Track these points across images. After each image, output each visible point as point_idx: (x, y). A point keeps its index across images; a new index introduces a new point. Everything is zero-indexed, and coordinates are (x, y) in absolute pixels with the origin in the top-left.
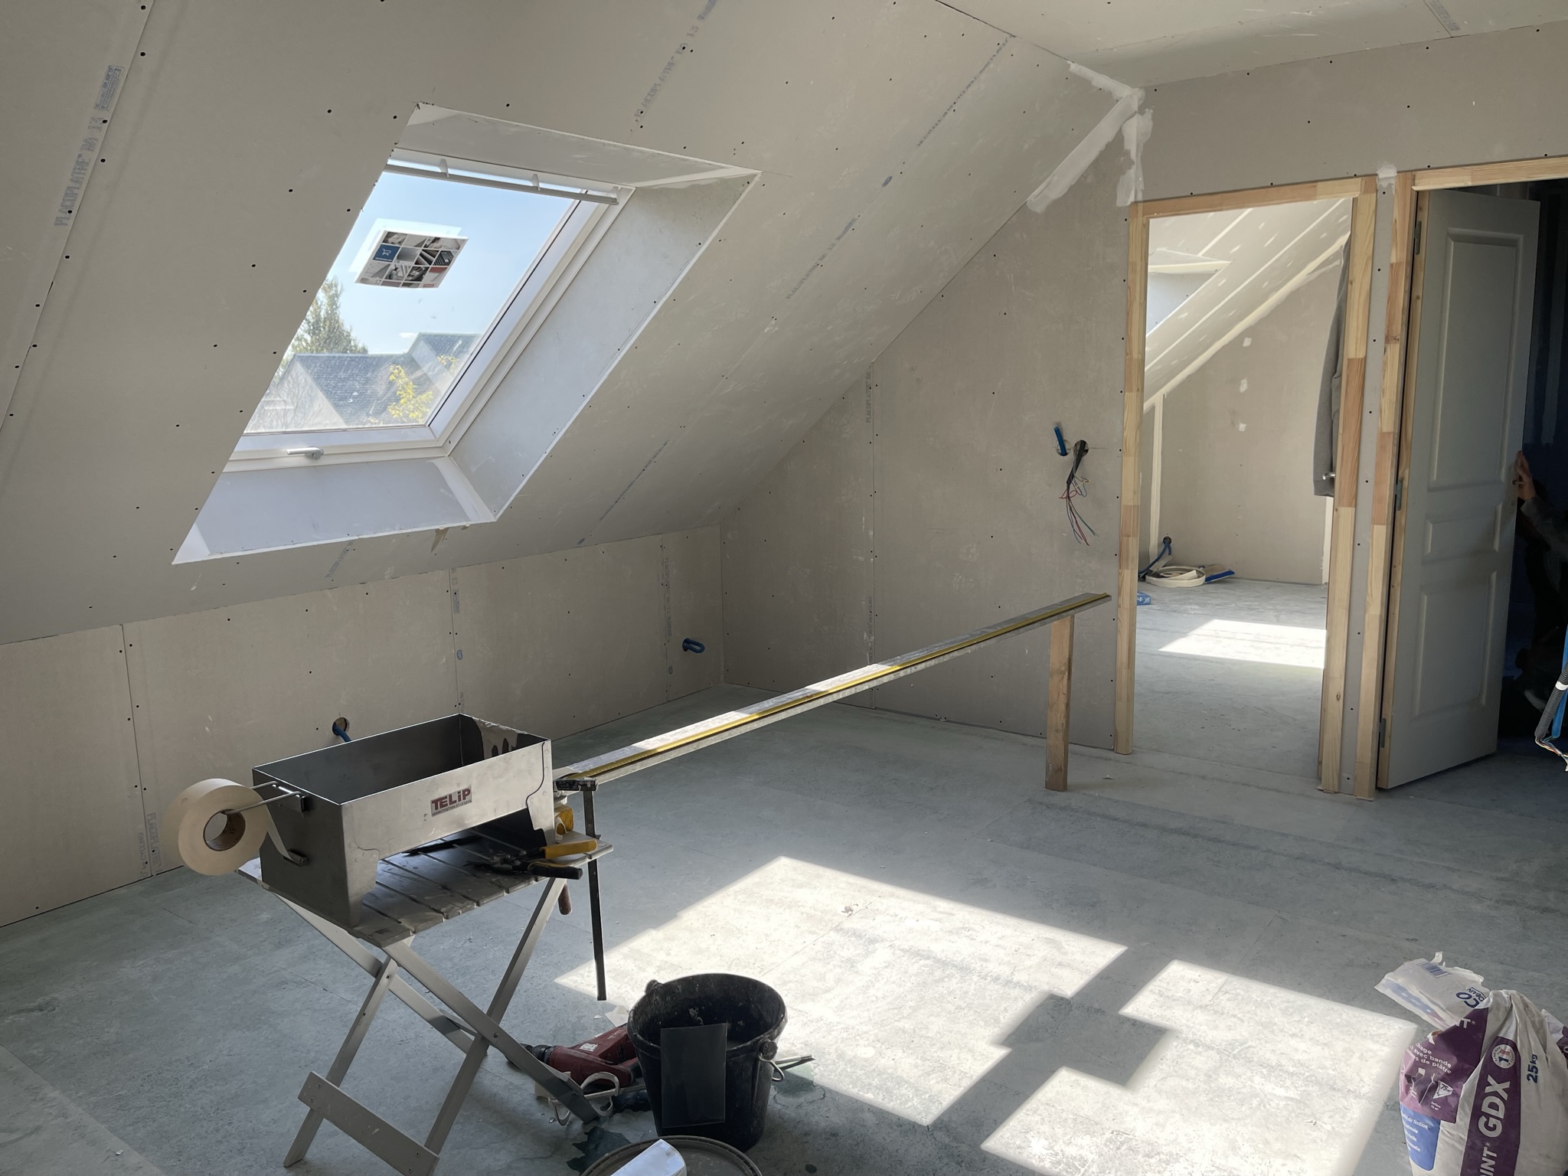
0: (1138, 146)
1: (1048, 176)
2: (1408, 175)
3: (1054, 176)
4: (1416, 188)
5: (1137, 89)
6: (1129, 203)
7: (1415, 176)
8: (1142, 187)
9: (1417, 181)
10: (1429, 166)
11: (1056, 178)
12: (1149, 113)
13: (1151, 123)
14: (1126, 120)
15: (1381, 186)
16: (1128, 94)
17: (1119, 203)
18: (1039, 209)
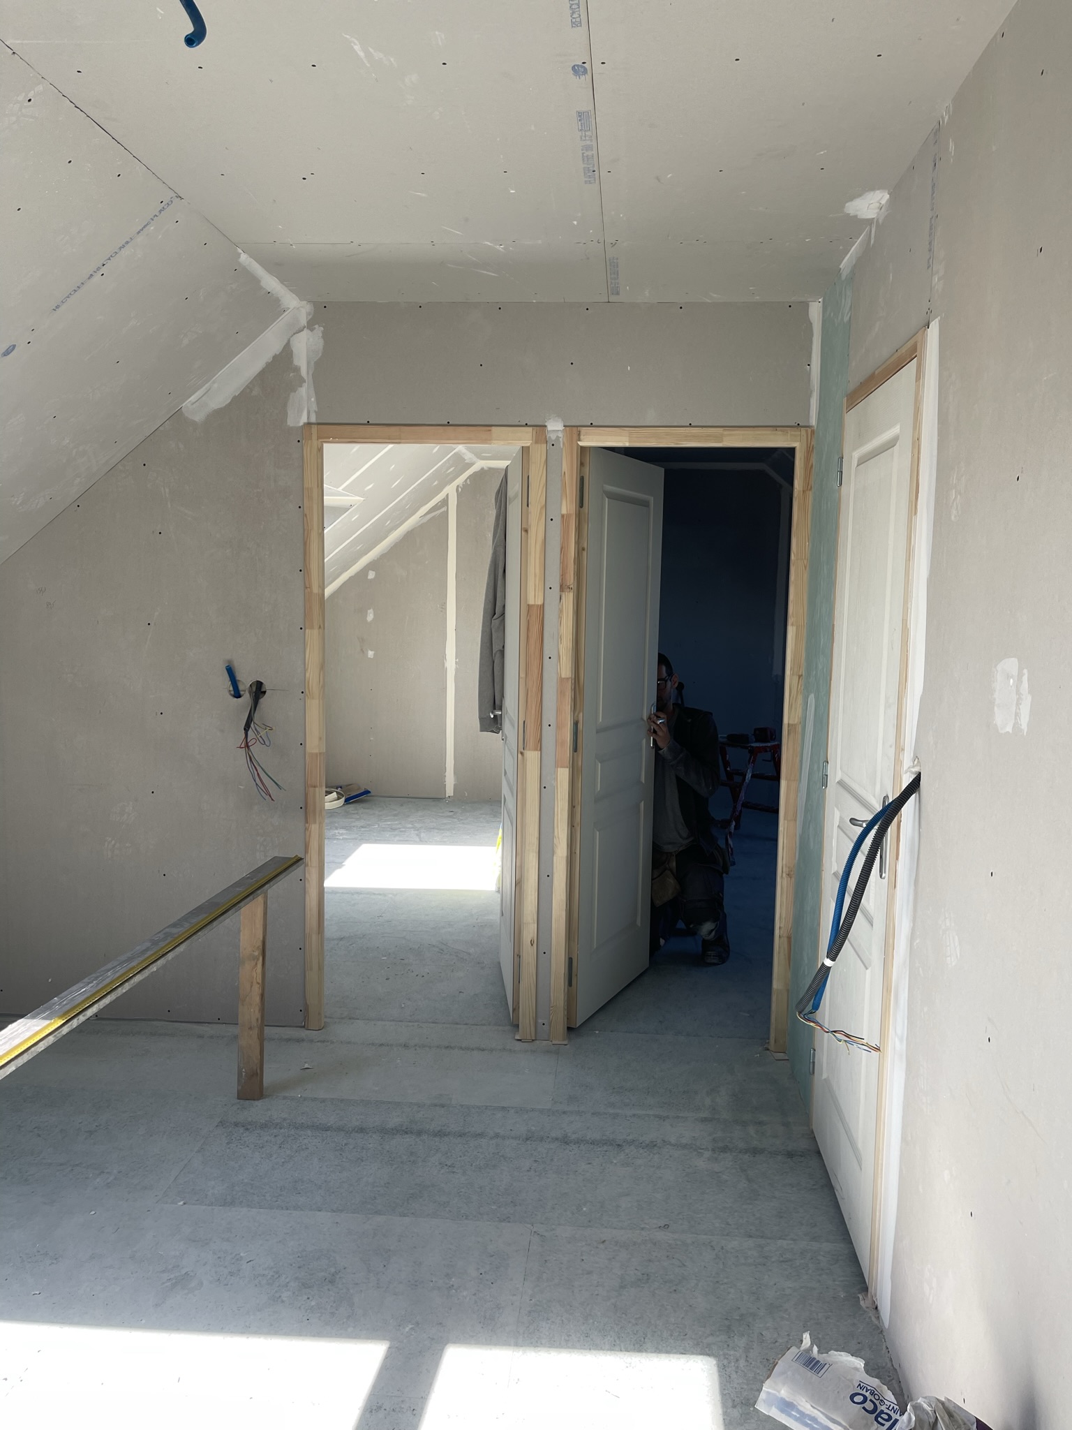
0: (308, 363)
1: (207, 381)
2: (574, 430)
3: (214, 382)
4: (581, 444)
5: (305, 302)
6: (301, 424)
7: (580, 432)
8: (314, 407)
9: (582, 437)
10: (592, 424)
11: (216, 385)
12: (319, 330)
13: (321, 342)
14: (294, 334)
15: (550, 437)
16: (296, 306)
17: (291, 422)
18: (199, 417)
